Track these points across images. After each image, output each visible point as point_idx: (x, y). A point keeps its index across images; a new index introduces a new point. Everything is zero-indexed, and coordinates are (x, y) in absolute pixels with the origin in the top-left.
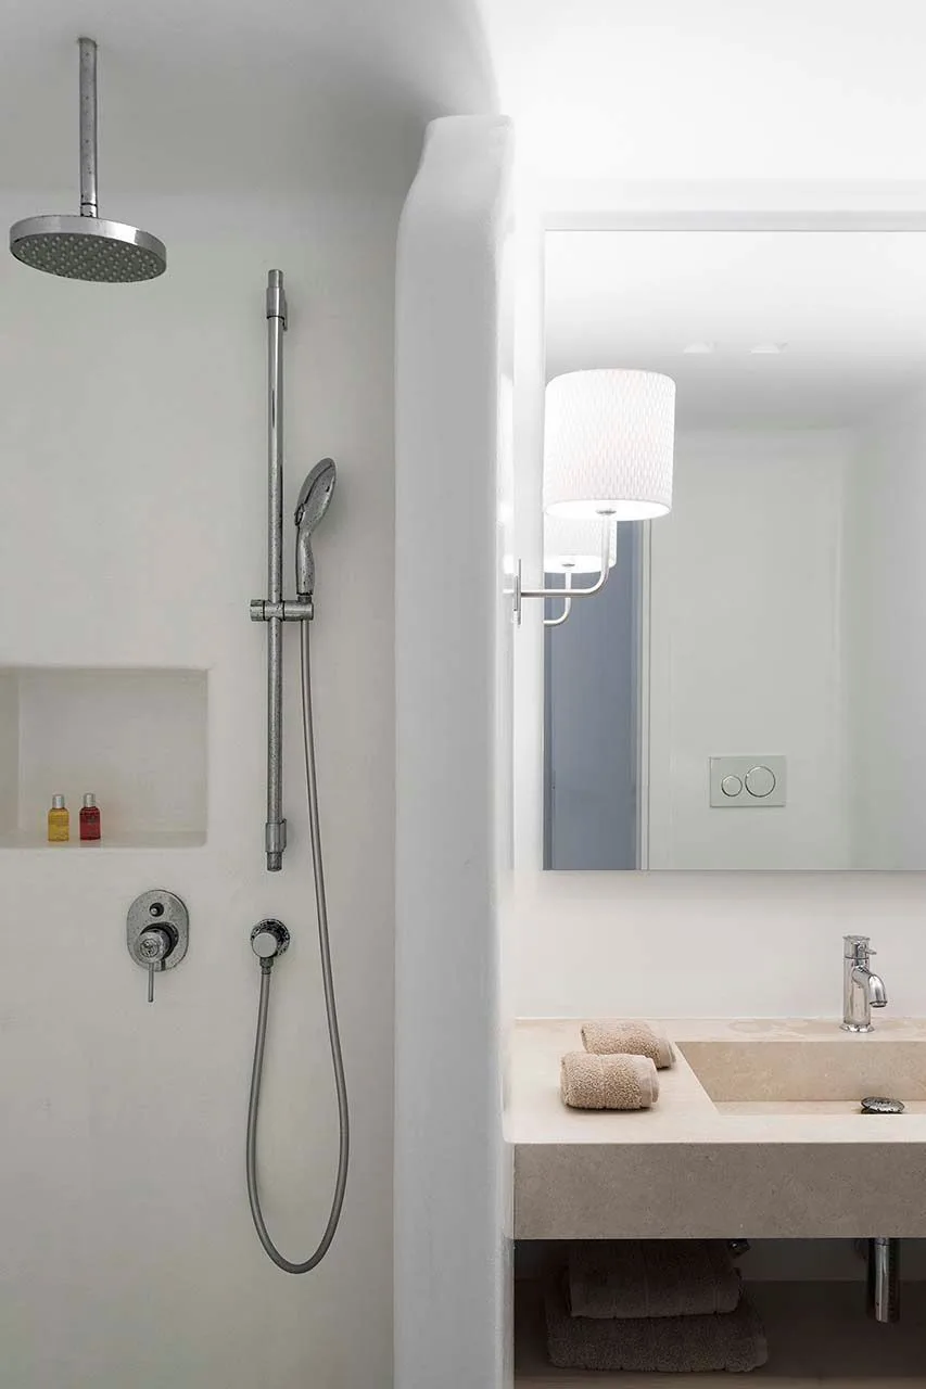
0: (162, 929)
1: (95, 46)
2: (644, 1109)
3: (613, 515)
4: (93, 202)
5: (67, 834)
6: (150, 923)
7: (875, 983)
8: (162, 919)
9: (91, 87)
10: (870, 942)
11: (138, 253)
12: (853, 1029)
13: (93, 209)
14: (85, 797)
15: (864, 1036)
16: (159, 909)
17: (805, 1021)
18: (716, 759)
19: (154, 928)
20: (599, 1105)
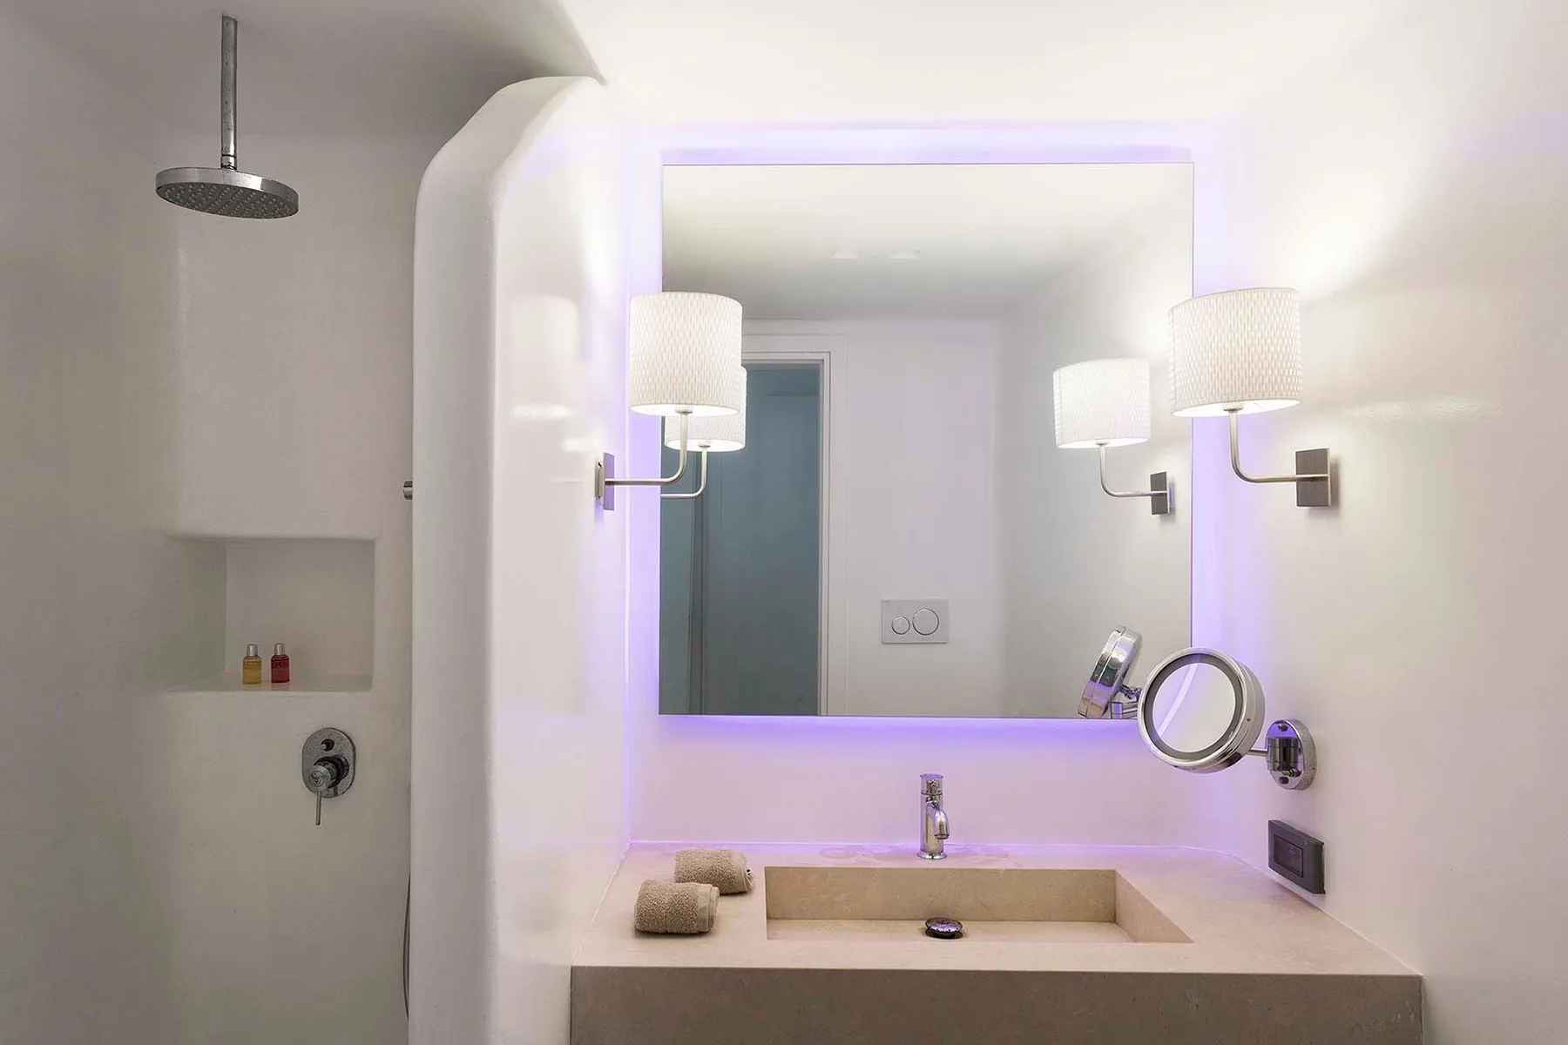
0: (332, 762)
1: (236, 22)
2: (701, 934)
3: (690, 415)
4: (232, 153)
5: (260, 678)
6: (321, 757)
7: (940, 817)
8: (331, 753)
9: (232, 54)
10: (943, 779)
11: (274, 200)
12: (928, 857)
13: (232, 160)
14: (276, 645)
15: (937, 863)
16: (329, 744)
17: (891, 847)
18: (886, 602)
19: (323, 761)
20: (661, 930)
